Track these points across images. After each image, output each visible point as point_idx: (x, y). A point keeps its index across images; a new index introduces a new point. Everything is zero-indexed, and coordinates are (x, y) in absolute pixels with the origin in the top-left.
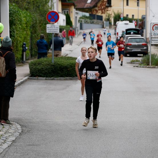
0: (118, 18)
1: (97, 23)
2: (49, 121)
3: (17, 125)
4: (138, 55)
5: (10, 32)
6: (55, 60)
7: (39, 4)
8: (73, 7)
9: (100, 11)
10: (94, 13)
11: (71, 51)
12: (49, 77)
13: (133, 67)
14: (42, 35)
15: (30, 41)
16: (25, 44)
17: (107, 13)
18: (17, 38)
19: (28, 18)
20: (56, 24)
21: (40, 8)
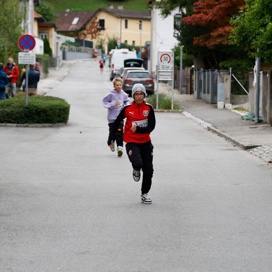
0: (113, 45)
1: (85, 52)
2: (23, 183)
6: (30, 100)
7: (8, 25)
8: (53, 29)
9: (90, 36)
10: (81, 38)
11: (50, 88)
12: (22, 123)
17: (99, 38)
20: (30, 52)
21: (10, 30)
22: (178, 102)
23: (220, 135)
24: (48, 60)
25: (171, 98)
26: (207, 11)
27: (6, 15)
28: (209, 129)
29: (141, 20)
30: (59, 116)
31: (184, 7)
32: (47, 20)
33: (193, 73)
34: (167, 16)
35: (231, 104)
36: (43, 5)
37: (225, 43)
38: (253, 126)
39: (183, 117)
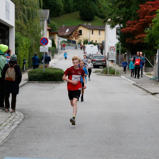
0: (86, 42)
1: (72, 46)
2: (42, 111)
3: (21, 113)
4: (100, 67)
5: (16, 51)
6: (46, 70)
7: (35, 32)
8: (56, 35)
9: (75, 38)
10: (70, 39)
11: (55, 64)
12: (41, 81)
13: (96, 75)
14: (36, 53)
15: (28, 57)
16: (25, 59)
17: (79, 39)
18: (19, 55)
19: (27, 42)
20: (45, 46)
21: (35, 35)
22: (118, 71)
23: (139, 87)
24: (54, 50)
25: (115, 69)
26: (133, 26)
27: (34, 28)
28: (134, 84)
29: (100, 30)
30: (60, 78)
31: (122, 24)
32: (54, 30)
33: (126, 56)
34: (113, 28)
35: (145, 72)
36: (52, 23)
37: (142, 42)
38: (156, 83)
39: (121, 78)
